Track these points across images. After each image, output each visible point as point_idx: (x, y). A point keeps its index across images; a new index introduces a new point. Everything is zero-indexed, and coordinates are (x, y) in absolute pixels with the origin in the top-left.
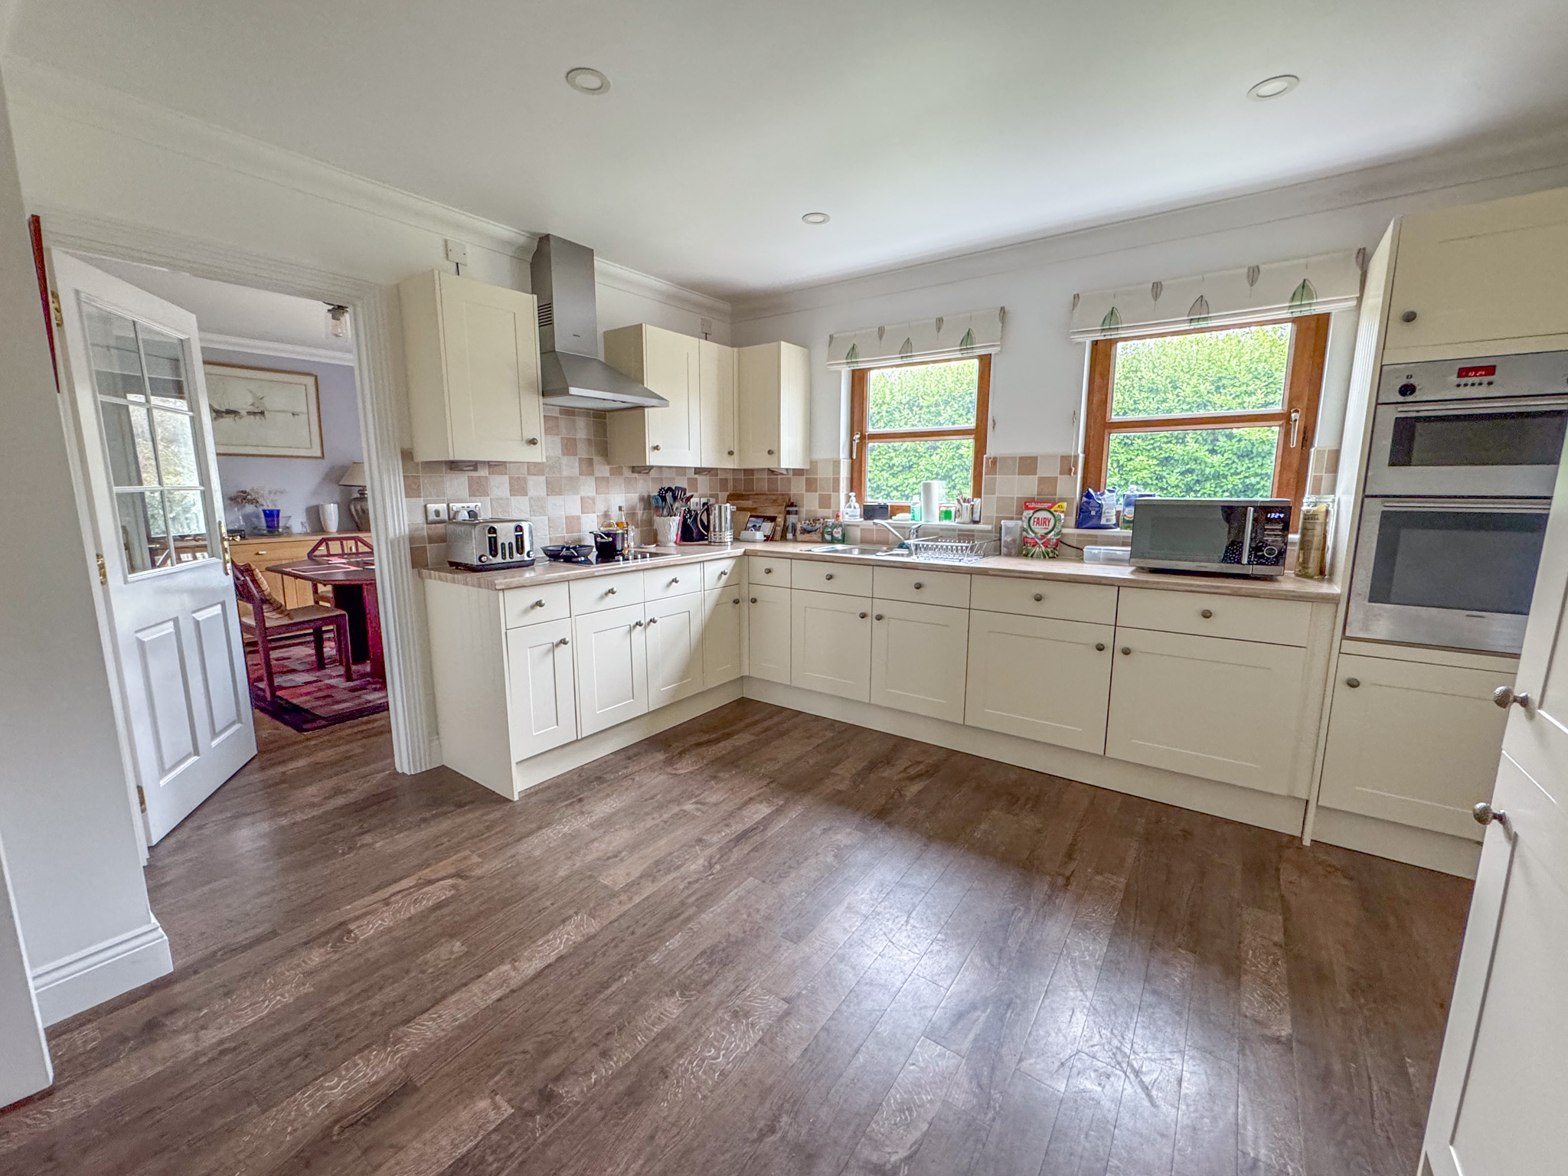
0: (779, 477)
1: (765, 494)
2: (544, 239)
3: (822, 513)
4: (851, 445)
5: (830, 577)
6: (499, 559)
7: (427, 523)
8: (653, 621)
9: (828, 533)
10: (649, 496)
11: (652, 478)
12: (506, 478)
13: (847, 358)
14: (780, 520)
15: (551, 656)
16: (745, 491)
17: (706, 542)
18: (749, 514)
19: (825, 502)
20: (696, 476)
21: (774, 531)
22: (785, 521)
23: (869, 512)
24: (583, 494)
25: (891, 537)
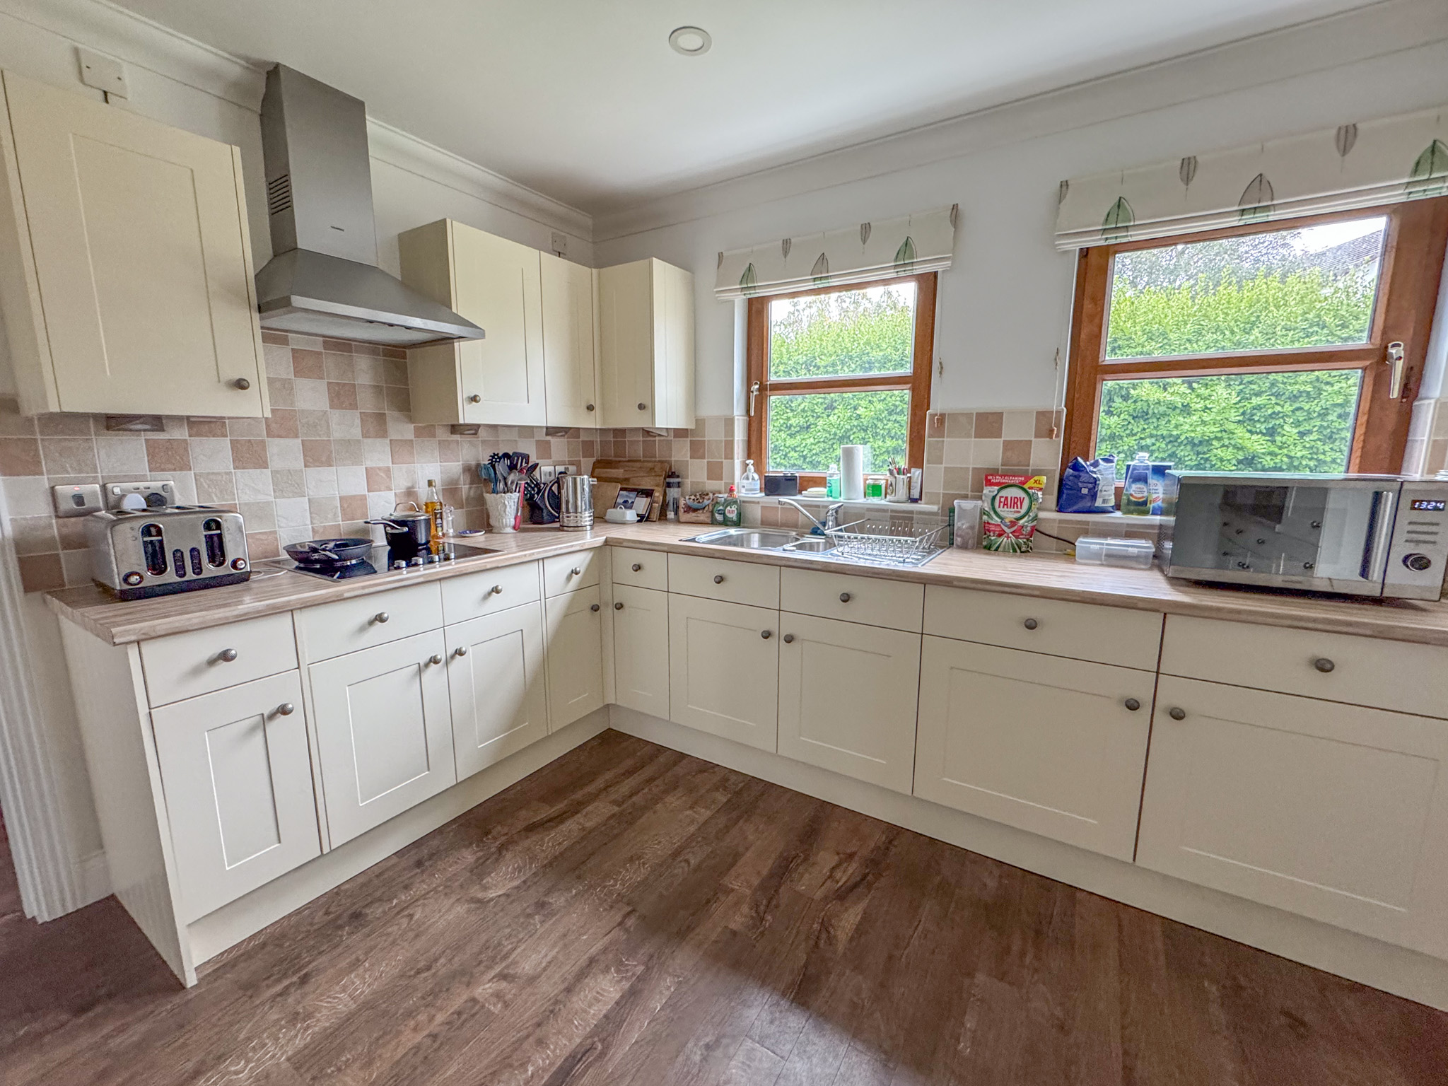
0: (657, 438)
1: (640, 461)
2: (274, 73)
3: (711, 485)
4: (748, 398)
5: (720, 580)
6: (170, 576)
7: (57, 517)
8: (460, 653)
9: (719, 512)
10: (478, 465)
11: (483, 442)
12: (226, 442)
13: (741, 283)
14: (658, 495)
15: (260, 735)
16: (615, 457)
17: (557, 525)
18: (620, 486)
19: (715, 471)
20: (549, 438)
21: (650, 508)
22: (665, 494)
23: (773, 486)
24: (369, 464)
25: (801, 518)
